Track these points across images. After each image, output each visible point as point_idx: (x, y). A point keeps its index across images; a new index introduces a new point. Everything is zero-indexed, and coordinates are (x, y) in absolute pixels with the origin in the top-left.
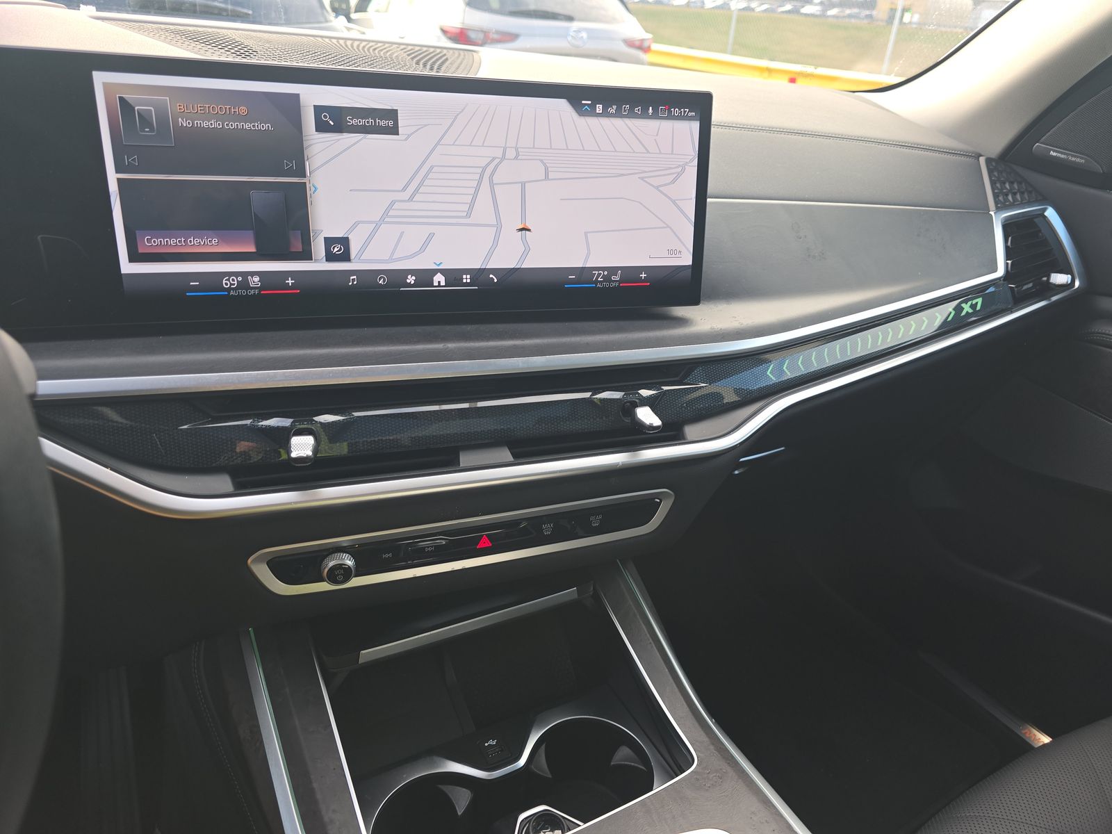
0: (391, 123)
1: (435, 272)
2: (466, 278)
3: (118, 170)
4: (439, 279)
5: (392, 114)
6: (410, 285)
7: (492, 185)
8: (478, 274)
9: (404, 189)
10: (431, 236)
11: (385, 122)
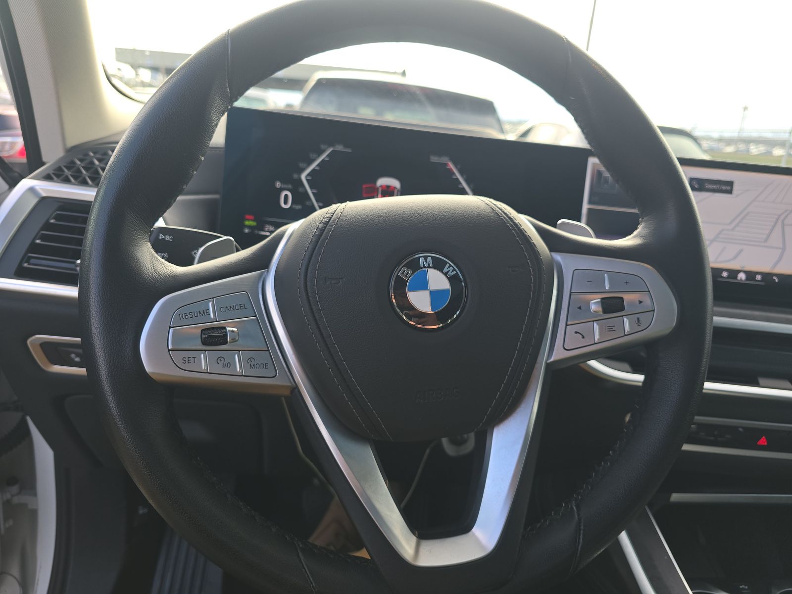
0: (729, 188)
1: (739, 271)
2: (759, 277)
3: (590, 202)
4: (742, 276)
5: (731, 184)
6: (723, 277)
7: (783, 225)
8: (767, 276)
9: (730, 223)
10: (741, 251)
11: (726, 187)
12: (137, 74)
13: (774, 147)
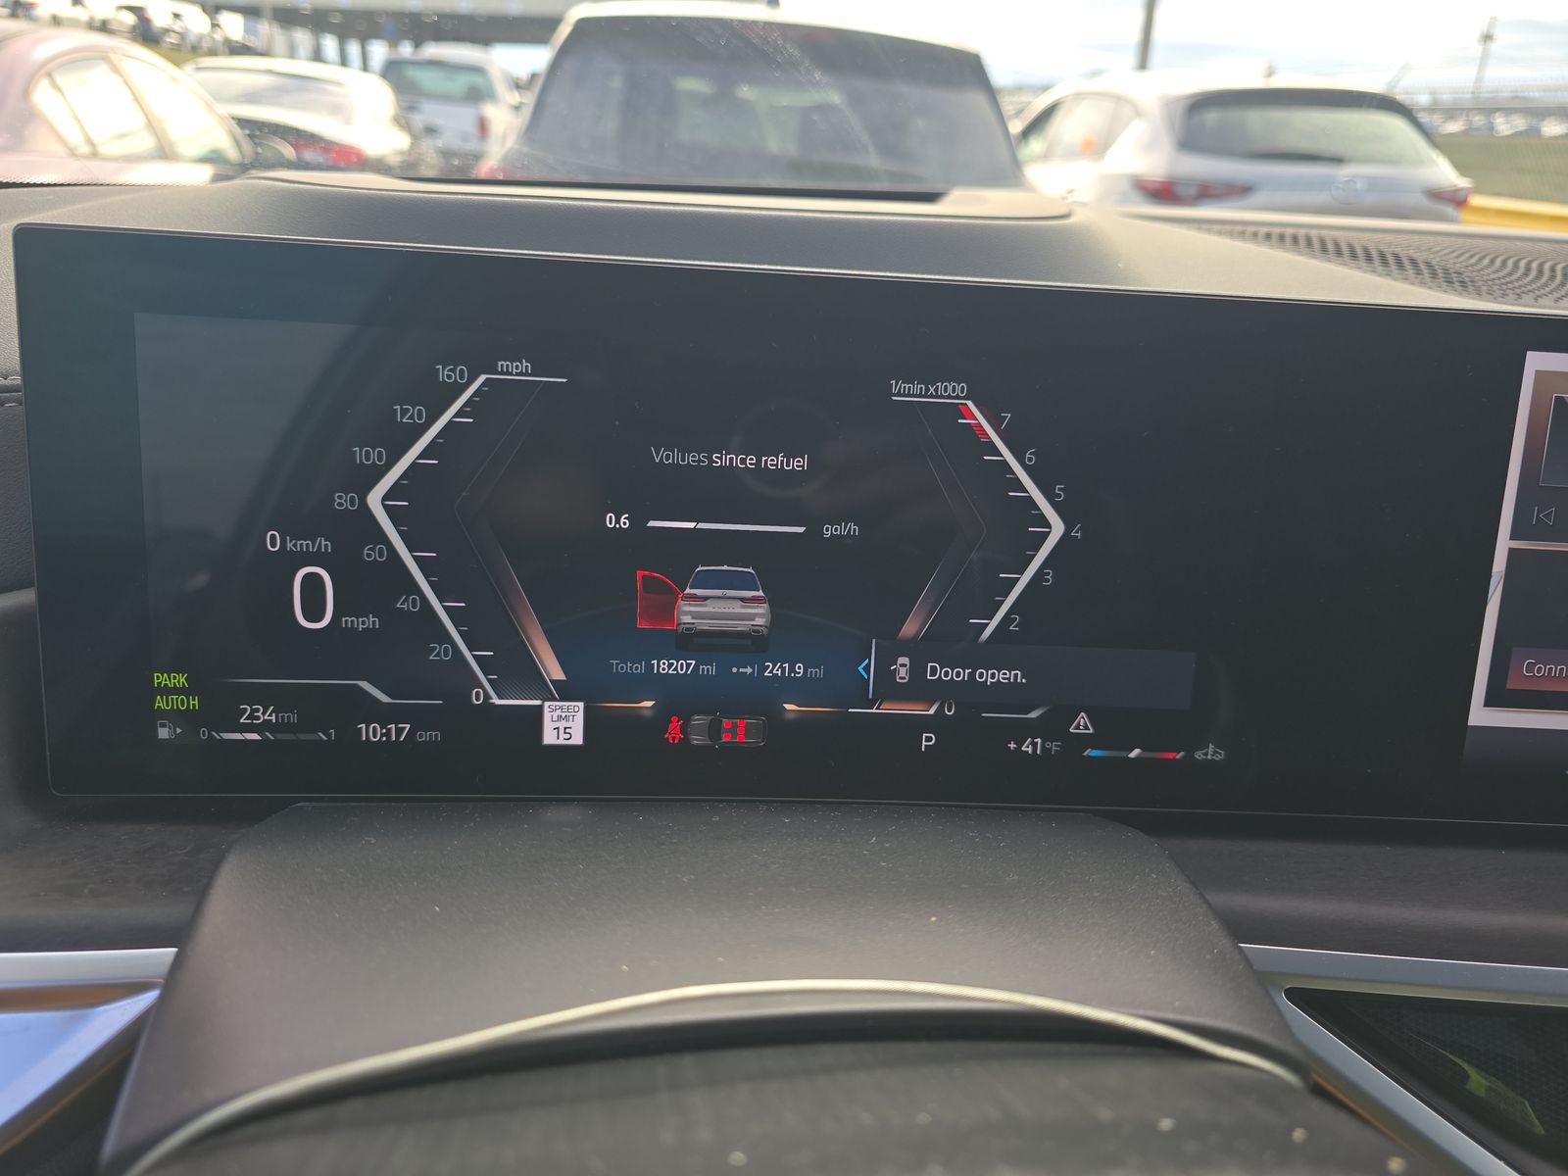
12: (215, 25)
13: (1543, 120)
